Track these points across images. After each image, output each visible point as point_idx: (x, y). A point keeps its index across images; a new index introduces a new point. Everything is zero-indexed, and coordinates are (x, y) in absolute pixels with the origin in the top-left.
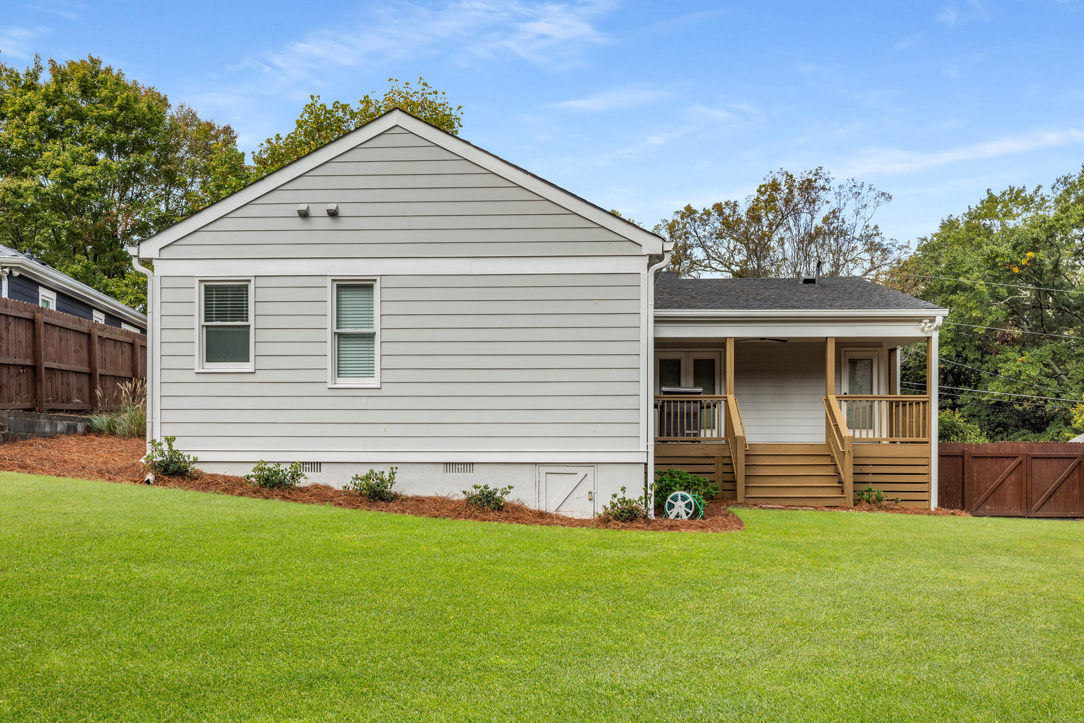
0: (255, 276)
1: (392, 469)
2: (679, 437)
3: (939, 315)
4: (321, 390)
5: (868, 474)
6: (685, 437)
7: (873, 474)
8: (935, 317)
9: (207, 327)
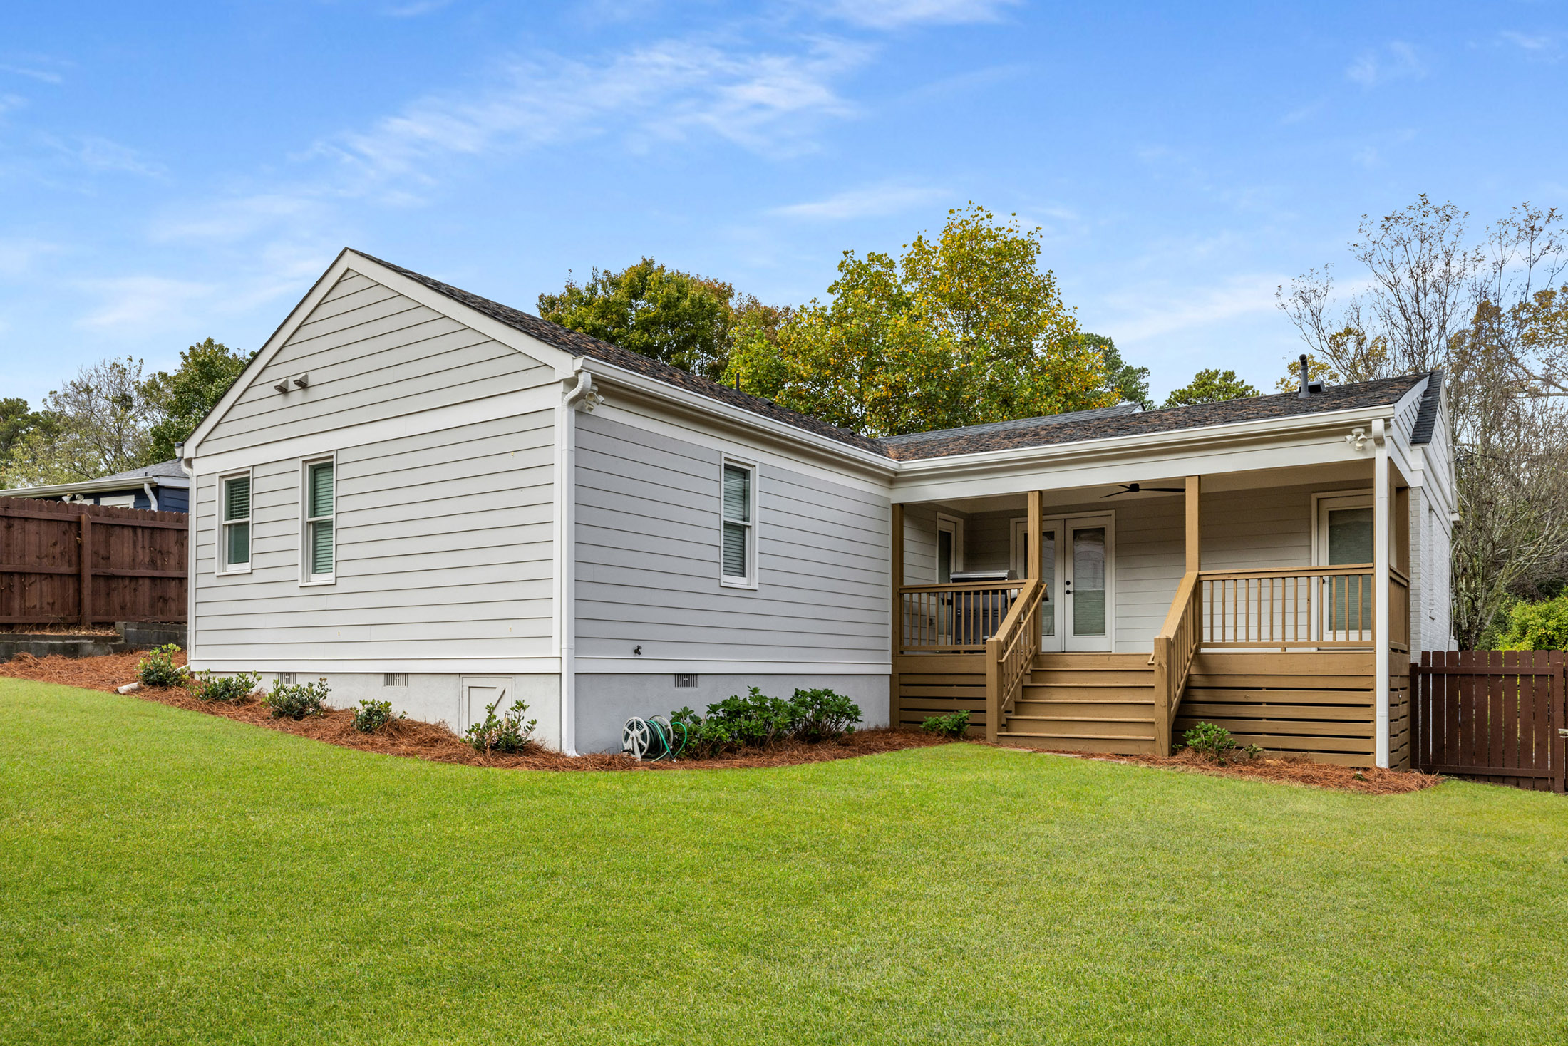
0: (254, 466)
1: (321, 679)
2: (963, 645)
3: (1377, 418)
4: (293, 589)
5: (1260, 703)
6: (972, 645)
7: (1268, 704)
8: (1370, 422)
9: (230, 526)
